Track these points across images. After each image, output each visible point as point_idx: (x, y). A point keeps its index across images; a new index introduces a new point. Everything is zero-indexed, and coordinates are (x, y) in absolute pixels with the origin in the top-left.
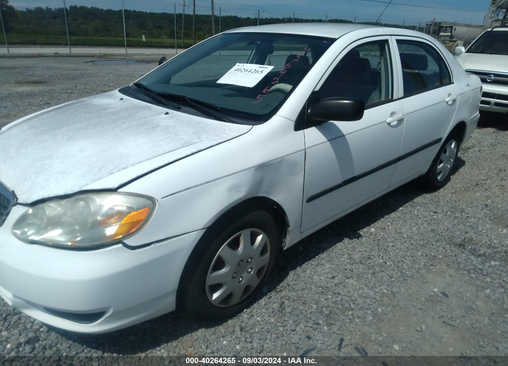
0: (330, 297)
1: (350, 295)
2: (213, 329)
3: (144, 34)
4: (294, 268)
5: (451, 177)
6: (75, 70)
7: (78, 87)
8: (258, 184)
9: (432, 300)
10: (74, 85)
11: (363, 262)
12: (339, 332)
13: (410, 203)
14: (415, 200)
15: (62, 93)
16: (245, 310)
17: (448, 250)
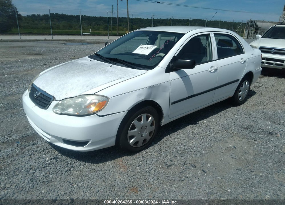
0: (182, 147)
1: (191, 146)
2: (130, 157)
3: (91, 28)
4: (166, 136)
5: (248, 100)
6: (56, 48)
7: (59, 57)
8: (150, 95)
9: (228, 149)
10: (57, 56)
11: (199, 134)
12: (185, 159)
13: (225, 111)
14: (227, 110)
15: (51, 60)
16: (144, 150)
17: (240, 130)
